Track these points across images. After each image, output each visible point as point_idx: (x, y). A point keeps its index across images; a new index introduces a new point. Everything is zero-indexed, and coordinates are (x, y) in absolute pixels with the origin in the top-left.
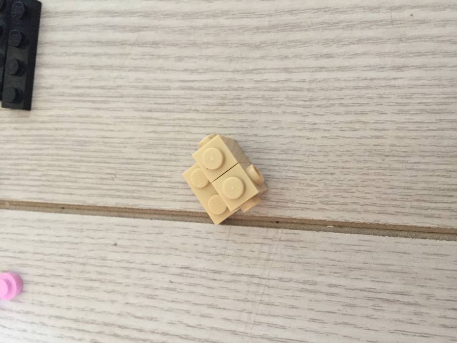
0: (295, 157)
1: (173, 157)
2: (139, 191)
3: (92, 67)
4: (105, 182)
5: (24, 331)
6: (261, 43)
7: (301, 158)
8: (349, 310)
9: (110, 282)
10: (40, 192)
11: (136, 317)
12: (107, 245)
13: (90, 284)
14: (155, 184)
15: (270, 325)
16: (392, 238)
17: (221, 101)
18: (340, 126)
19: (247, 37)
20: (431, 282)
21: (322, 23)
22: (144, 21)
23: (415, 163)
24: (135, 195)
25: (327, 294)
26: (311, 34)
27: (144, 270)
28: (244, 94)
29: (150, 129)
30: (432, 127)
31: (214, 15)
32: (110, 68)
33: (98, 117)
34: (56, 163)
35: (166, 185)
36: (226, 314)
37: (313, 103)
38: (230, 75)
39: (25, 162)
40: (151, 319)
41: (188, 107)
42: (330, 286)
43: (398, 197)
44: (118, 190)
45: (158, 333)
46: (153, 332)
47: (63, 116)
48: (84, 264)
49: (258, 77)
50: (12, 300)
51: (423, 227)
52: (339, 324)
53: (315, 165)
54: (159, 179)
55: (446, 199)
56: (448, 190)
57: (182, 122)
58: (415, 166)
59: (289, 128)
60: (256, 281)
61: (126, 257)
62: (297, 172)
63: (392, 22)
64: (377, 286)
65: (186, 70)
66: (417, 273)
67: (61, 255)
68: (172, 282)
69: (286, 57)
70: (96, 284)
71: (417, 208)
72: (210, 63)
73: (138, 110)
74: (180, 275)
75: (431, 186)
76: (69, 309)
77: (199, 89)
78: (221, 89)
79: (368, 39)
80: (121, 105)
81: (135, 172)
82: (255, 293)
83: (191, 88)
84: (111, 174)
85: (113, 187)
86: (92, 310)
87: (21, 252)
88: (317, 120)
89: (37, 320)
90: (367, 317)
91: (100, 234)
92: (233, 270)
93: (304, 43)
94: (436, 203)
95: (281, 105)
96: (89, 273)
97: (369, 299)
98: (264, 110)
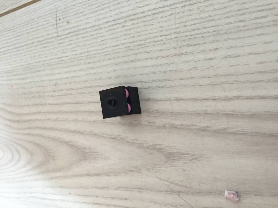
11: (140, 7)
45: (151, 10)
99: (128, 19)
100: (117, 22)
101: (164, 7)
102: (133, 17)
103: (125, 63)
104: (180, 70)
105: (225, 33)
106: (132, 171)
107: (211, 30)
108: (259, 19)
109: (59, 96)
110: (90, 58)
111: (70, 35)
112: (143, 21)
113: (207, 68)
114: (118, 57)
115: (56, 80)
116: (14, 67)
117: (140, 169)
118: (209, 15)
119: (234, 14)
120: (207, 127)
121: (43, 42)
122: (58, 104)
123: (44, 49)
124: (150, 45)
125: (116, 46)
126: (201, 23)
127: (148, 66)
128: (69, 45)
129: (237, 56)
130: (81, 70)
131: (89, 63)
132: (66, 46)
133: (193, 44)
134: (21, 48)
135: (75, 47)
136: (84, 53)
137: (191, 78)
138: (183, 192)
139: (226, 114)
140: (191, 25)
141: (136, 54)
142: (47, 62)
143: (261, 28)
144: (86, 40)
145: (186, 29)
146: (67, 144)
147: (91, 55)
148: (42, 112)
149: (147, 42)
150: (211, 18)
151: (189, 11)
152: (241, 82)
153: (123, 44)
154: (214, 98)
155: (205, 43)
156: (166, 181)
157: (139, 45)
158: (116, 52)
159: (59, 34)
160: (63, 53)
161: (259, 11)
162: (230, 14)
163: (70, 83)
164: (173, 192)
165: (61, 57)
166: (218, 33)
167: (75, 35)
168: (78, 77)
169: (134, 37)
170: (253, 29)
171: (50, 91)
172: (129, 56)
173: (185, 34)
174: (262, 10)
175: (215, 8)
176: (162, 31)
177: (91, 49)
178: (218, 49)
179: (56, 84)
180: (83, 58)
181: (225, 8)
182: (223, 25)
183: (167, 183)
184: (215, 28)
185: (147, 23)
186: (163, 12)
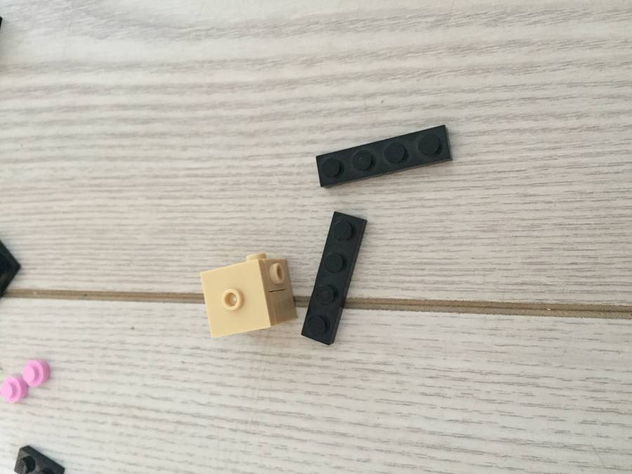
0: (288, 238)
1: (182, 242)
2: (152, 275)
3: (109, 159)
4: (122, 268)
5: (52, 417)
6: (255, 131)
7: (294, 238)
8: (340, 382)
9: (129, 365)
10: (64, 280)
12: (125, 329)
13: (110, 368)
14: (167, 269)
15: (273, 400)
16: (375, 311)
17: (222, 187)
18: (325, 207)
19: (243, 127)
20: (410, 351)
21: (307, 112)
22: (153, 114)
23: (391, 239)
24: (149, 279)
25: (320, 367)
26: (297, 122)
27: (159, 352)
28: (243, 180)
29: (160, 216)
30: (404, 205)
31: (214, 107)
32: (125, 159)
33: (115, 206)
34: (79, 251)
35: (177, 269)
36: (232, 391)
37: (302, 186)
38: (229, 163)
39: (50, 251)
40: (166, 399)
41: (193, 194)
42: (323, 359)
43: (378, 272)
44: (134, 276)
46: (168, 412)
47: (83, 206)
48: (105, 349)
49: (253, 163)
50: (40, 387)
51: (401, 300)
52: (332, 395)
53: (306, 244)
54: (170, 264)
55: (419, 273)
56: (420, 263)
57: (188, 208)
58: (392, 243)
59: (283, 210)
60: (258, 357)
61: (142, 340)
62: (291, 252)
63: (366, 109)
64: (363, 357)
65: (190, 159)
66: (397, 344)
67: (84, 341)
68: (183, 362)
69: (277, 144)
70: (116, 368)
71: (395, 281)
72: (211, 152)
73: (148, 198)
74: (191, 355)
75: (406, 260)
76: (92, 393)
77: (202, 176)
78: (222, 176)
79: (347, 125)
80: (135, 193)
81: (149, 258)
82: (258, 370)
83: (196, 176)
84: (128, 260)
85: (130, 273)
86: (113, 393)
87: (48, 340)
88: (306, 202)
89: (63, 405)
90: (356, 387)
91: (120, 319)
92: (238, 348)
93: (292, 130)
94: (410, 276)
95: (275, 189)
96: (109, 357)
97: (357, 370)
98: (261, 194)
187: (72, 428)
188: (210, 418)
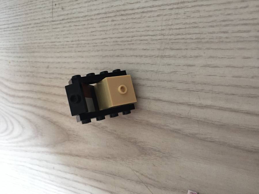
11: (131, 4)
40: (137, 2)
76: (103, 9)
99: (118, 13)
100: (108, 15)
101: (152, 6)
102: (123, 13)
103: (112, 56)
104: (161, 71)
105: (207, 42)
106: (109, 158)
107: (194, 36)
108: (241, 32)
109: (50, 78)
110: (80, 47)
111: (63, 22)
112: (132, 18)
113: (186, 74)
114: (106, 50)
115: (49, 63)
116: (12, 45)
117: (116, 158)
118: (194, 21)
119: (218, 24)
120: (179, 130)
121: (39, 25)
122: (48, 86)
123: (40, 32)
124: (136, 43)
125: (105, 39)
126: (185, 28)
127: (132, 63)
128: (62, 31)
129: (215, 67)
130: (71, 57)
131: (79, 51)
132: (59, 32)
133: (176, 48)
134: (19, 28)
135: (68, 34)
136: (76, 41)
137: (170, 81)
138: (151, 185)
139: (198, 121)
140: (177, 29)
141: (122, 50)
142: (42, 44)
143: (242, 41)
144: (78, 29)
145: (171, 32)
146: (54, 124)
147: (81, 44)
148: (35, 91)
149: (133, 40)
150: (196, 25)
151: (176, 15)
152: (216, 93)
153: (112, 38)
154: (189, 103)
155: (187, 49)
156: (137, 172)
157: (125, 41)
158: (104, 45)
159: (54, 19)
160: (57, 38)
161: (243, 24)
162: (215, 24)
163: (61, 68)
164: (143, 183)
165: (54, 42)
166: (200, 41)
167: (68, 22)
168: (68, 63)
169: (122, 33)
170: (234, 42)
171: (42, 73)
172: (115, 50)
173: (169, 37)
174: (246, 24)
175: (200, 16)
176: (148, 31)
177: (82, 38)
178: (198, 57)
179: (48, 67)
180: (74, 46)
181: (210, 16)
182: (206, 34)
183: (138, 174)
184: (198, 36)
185: (135, 21)
186: (151, 11)
187: (93, 27)
188: (159, 6)
